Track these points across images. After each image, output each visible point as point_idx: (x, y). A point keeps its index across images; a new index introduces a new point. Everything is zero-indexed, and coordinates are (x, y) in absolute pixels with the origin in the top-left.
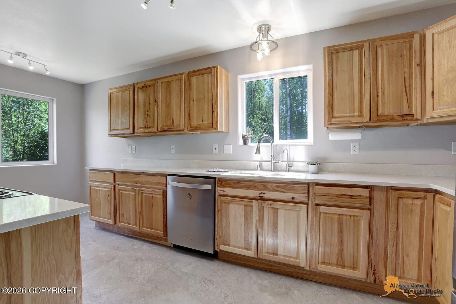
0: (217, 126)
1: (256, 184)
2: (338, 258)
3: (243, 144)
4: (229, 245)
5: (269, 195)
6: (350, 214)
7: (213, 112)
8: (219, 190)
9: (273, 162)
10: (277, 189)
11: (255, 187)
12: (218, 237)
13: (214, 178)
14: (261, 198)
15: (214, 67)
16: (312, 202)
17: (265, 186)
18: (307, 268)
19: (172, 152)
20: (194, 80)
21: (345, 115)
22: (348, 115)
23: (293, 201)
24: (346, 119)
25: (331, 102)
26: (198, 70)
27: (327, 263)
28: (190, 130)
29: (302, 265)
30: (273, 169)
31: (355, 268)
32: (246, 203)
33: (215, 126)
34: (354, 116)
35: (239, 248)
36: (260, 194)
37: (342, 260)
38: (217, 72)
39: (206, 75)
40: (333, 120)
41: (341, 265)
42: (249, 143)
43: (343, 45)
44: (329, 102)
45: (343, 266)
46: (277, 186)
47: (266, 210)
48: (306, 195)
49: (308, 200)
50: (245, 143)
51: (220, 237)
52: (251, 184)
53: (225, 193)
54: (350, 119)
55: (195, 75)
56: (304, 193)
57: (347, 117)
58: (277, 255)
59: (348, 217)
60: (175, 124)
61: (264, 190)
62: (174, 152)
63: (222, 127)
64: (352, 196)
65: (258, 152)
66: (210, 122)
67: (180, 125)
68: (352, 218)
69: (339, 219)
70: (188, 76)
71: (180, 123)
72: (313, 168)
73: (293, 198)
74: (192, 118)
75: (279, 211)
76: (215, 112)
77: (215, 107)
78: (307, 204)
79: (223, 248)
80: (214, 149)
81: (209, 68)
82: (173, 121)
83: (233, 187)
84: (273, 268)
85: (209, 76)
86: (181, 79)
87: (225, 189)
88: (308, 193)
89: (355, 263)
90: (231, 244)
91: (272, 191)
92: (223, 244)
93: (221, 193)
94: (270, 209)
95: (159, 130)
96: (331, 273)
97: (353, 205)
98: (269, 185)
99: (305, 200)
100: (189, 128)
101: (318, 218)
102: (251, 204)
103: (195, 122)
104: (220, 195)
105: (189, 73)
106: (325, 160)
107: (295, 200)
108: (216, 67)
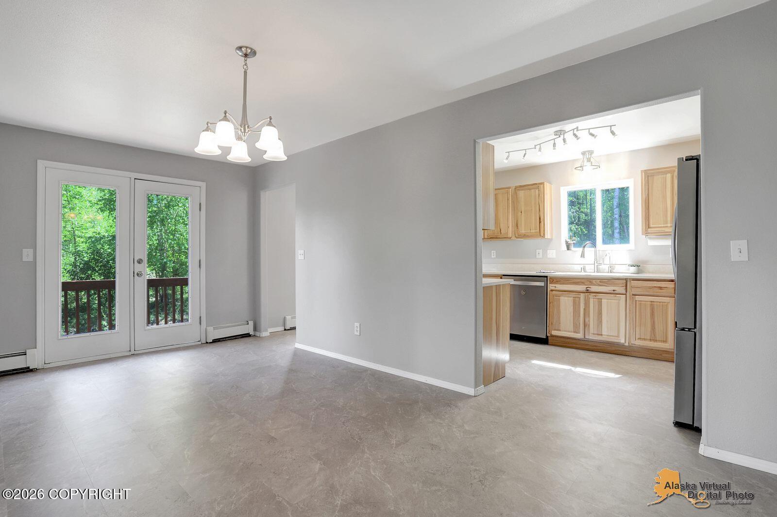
0: (544, 234)
1: (583, 280)
2: (651, 335)
3: (566, 249)
4: (560, 330)
5: (594, 288)
6: (660, 301)
7: (540, 222)
8: (551, 287)
9: (596, 264)
10: (601, 284)
11: (583, 283)
12: (550, 323)
13: (547, 277)
14: (587, 291)
15: (541, 184)
16: (630, 293)
17: (590, 282)
18: (627, 344)
19: (493, 257)
20: (521, 194)
21: (660, 226)
22: (662, 225)
23: (614, 293)
24: (660, 229)
25: (647, 215)
26: (525, 186)
27: (643, 339)
28: (517, 238)
29: (622, 341)
30: (596, 270)
31: (665, 341)
32: (574, 296)
33: (542, 234)
34: (667, 227)
35: (569, 332)
36: (587, 288)
37: (654, 335)
38: (544, 187)
39: (533, 190)
40: (649, 230)
41: (653, 340)
42: (572, 248)
43: (658, 169)
44: (646, 215)
45: (655, 341)
46: (600, 282)
47: (591, 301)
48: (624, 288)
49: (626, 292)
50: (568, 248)
51: (552, 324)
52: (579, 280)
53: (556, 289)
54: (663, 229)
55: (522, 190)
56: (623, 287)
57: (661, 227)
58: (602, 335)
59: (658, 303)
60: (502, 232)
61: (590, 285)
62: (495, 257)
63: (548, 235)
64: (661, 288)
65: (583, 255)
66: (538, 230)
67: (507, 233)
68: (661, 304)
69: (651, 305)
70: (515, 191)
71: (508, 231)
72: (633, 269)
73: (614, 290)
74: (519, 227)
75: (602, 300)
76: (542, 223)
77: (542, 218)
78: (626, 294)
79: (554, 333)
80: (537, 253)
81: (536, 184)
82: (500, 230)
83: (563, 284)
84: (598, 348)
85: (536, 191)
86: (508, 193)
87: (556, 285)
88: (626, 286)
89: (665, 337)
90: (561, 329)
91: (596, 285)
92: (555, 330)
93: (553, 288)
94: (595, 300)
95: (486, 237)
96: (645, 346)
97: (662, 294)
98: (594, 282)
99: (624, 292)
100: (517, 236)
101: (635, 305)
102: (580, 296)
103: (523, 231)
104: (552, 291)
105: (516, 188)
106: (645, 262)
107: (615, 292)
108: (543, 184)
